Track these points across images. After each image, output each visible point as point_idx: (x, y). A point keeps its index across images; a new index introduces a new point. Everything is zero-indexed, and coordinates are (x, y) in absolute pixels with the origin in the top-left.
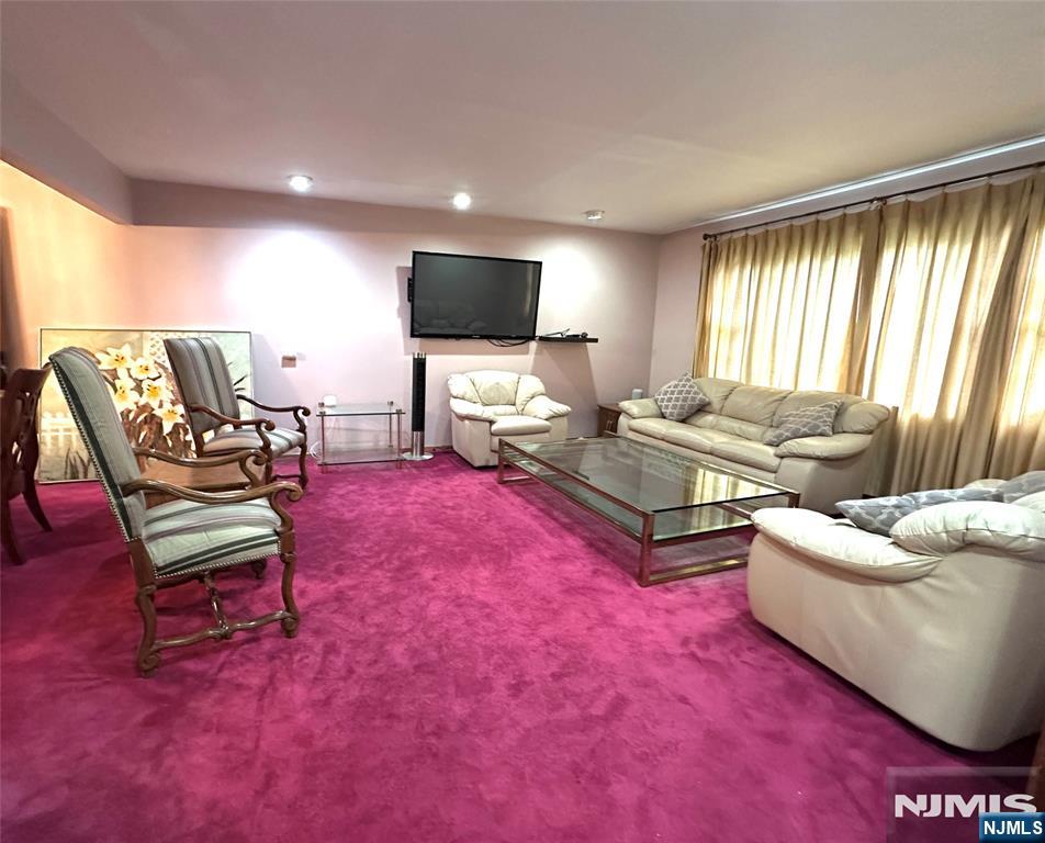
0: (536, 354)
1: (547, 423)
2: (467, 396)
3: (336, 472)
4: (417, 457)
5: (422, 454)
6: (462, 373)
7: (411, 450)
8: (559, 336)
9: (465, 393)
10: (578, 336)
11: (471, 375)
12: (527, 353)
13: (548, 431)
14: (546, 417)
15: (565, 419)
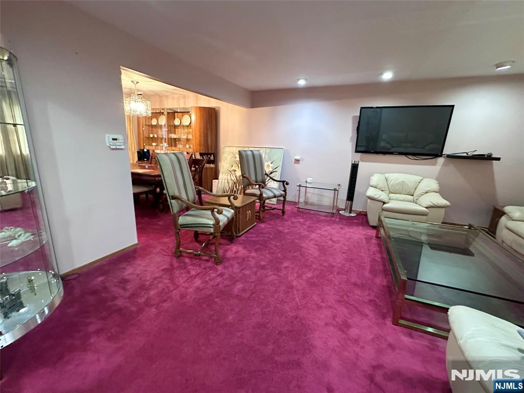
0: (443, 166)
1: (425, 209)
2: (378, 187)
3: (303, 212)
4: (347, 214)
5: (350, 213)
6: (382, 174)
7: (345, 210)
8: (465, 155)
9: (378, 185)
10: (484, 155)
11: (387, 175)
12: (435, 165)
13: (426, 215)
14: (427, 206)
15: (444, 209)
